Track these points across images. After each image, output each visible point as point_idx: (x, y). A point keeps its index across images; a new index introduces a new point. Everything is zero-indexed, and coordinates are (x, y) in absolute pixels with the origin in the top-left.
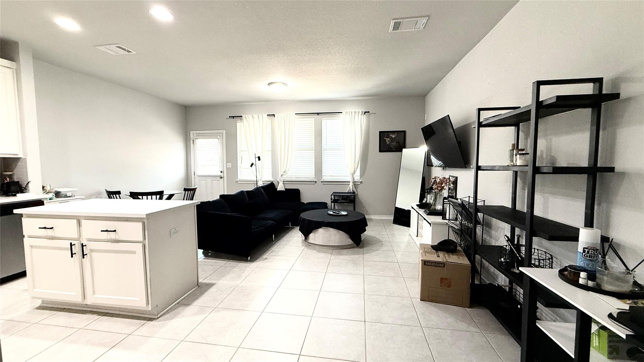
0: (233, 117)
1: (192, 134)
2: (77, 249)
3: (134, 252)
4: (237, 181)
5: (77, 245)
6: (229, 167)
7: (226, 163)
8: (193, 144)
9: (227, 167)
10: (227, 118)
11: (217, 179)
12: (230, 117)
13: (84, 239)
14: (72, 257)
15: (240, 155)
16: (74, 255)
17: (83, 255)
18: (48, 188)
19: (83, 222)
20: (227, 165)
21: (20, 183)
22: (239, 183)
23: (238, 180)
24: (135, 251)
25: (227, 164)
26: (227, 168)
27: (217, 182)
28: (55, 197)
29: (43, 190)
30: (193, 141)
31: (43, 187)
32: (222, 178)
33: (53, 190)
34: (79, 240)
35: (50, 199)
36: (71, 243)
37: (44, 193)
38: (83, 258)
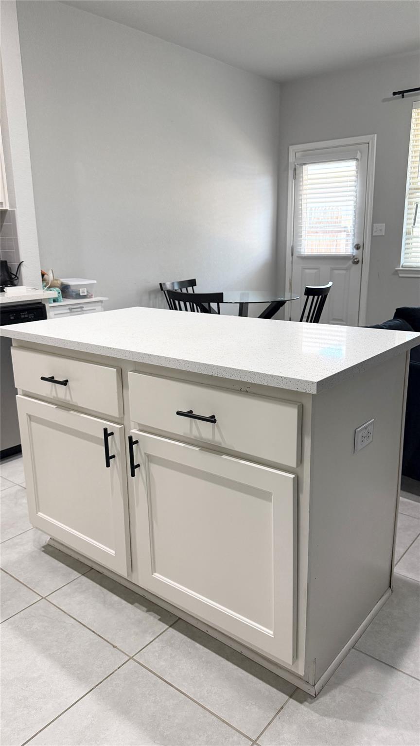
0: (402, 93)
1: (294, 152)
2: (117, 446)
3: (265, 496)
4: (397, 271)
5: (117, 435)
6: (378, 234)
7: (373, 223)
8: (295, 178)
9: (374, 234)
10: (385, 100)
11: (345, 266)
12: (394, 94)
13: (132, 424)
14: (108, 465)
15: (410, 200)
16: (112, 459)
17: (133, 467)
18: (50, 277)
19: (133, 377)
20: (375, 230)
21: (8, 264)
22: (400, 275)
23: (401, 268)
24: (270, 494)
25: (375, 225)
26: (372, 236)
27: (344, 272)
28: (61, 296)
29: (43, 281)
30: (295, 170)
31: (43, 275)
32: (357, 262)
33: (58, 281)
34: (122, 425)
35: (54, 301)
36: (105, 430)
37: (45, 287)
38: (133, 475)
